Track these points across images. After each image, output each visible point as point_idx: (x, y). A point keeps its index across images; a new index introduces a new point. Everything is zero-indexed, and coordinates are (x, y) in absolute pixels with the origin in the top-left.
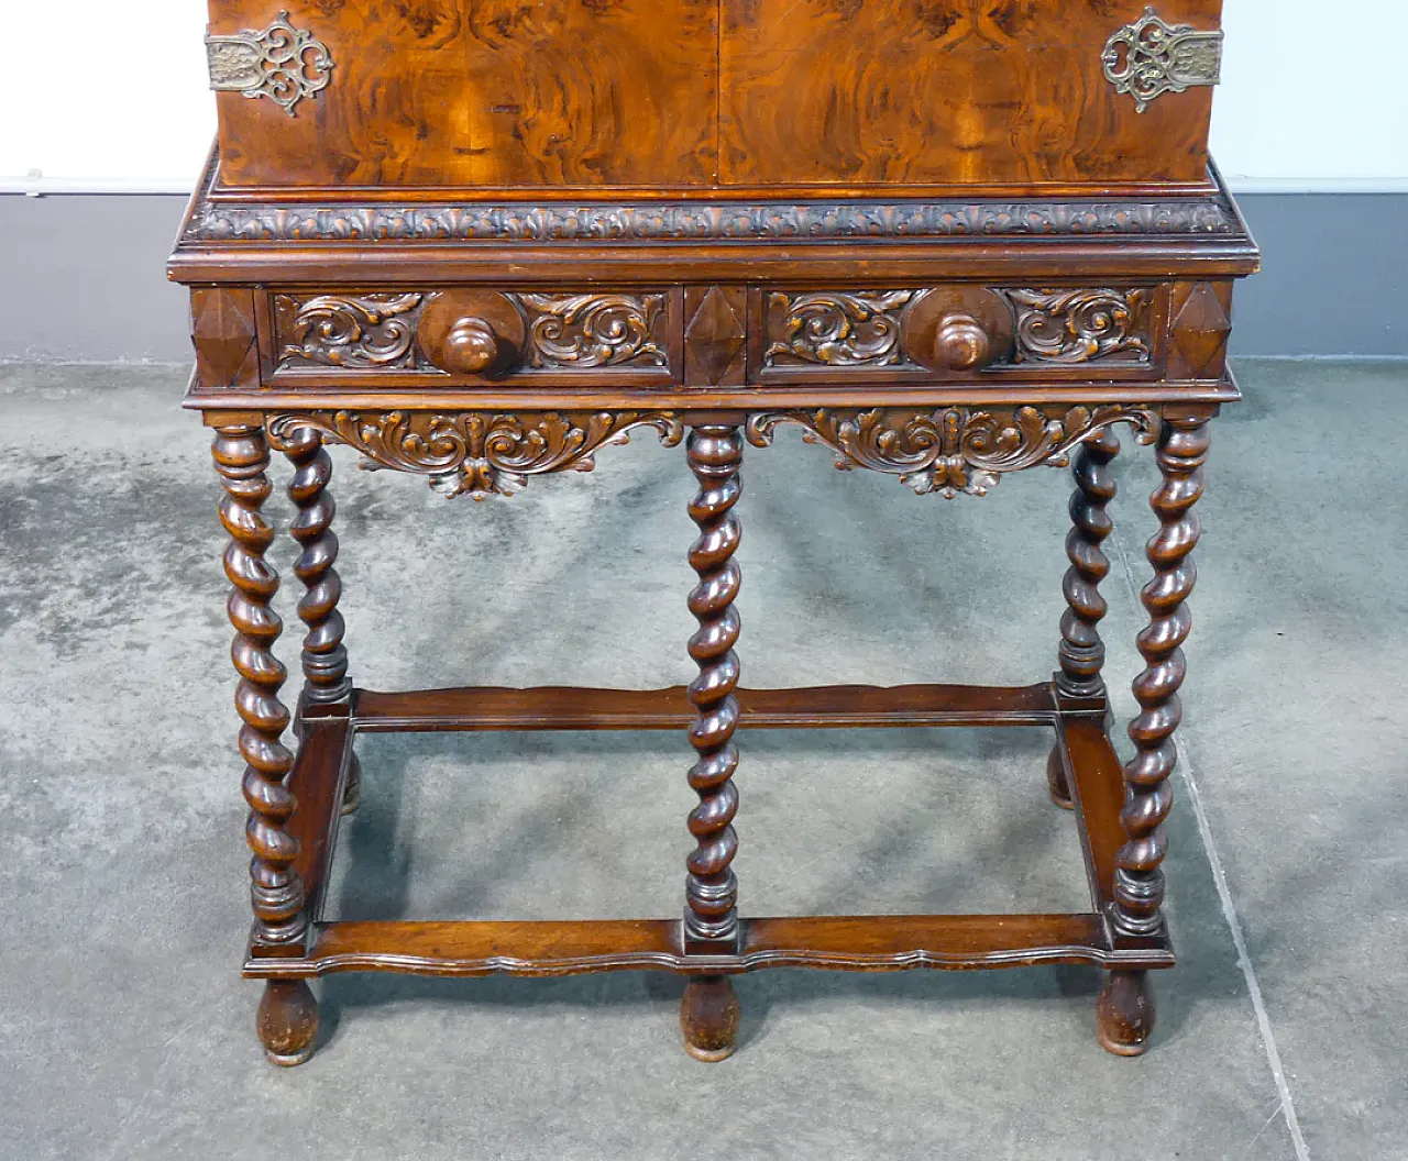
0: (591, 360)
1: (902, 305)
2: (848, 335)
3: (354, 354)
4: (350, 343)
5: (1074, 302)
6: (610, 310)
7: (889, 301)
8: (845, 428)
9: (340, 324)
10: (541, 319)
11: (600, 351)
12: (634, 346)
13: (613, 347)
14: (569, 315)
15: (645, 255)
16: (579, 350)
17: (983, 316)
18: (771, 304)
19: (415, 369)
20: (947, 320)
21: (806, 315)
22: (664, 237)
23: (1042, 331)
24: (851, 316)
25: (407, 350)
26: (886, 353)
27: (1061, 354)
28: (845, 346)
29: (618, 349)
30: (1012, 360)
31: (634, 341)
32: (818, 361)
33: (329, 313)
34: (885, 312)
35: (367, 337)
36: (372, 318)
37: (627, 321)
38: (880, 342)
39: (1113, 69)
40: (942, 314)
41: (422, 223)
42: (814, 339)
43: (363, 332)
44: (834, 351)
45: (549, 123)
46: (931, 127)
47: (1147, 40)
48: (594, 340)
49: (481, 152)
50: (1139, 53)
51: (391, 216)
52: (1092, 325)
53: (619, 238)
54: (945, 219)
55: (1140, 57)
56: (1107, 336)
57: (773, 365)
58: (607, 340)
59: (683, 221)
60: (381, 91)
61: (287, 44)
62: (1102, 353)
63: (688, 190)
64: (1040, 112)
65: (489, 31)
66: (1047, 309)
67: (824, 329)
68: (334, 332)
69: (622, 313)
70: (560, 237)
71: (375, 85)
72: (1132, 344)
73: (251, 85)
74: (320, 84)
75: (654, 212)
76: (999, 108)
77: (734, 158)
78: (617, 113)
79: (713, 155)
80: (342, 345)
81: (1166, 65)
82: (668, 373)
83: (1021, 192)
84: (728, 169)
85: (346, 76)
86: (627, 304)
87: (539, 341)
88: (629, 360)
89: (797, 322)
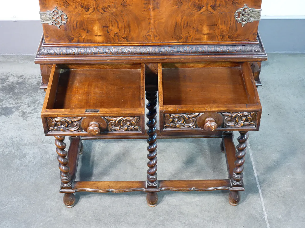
0: (123, 130)
1: (196, 116)
2: (184, 122)
3: (66, 129)
4: (65, 127)
5: (238, 115)
6: (127, 120)
7: (194, 115)
9: (62, 123)
10: (111, 121)
11: (125, 128)
12: (133, 127)
13: (128, 127)
14: (117, 121)
15: (136, 58)
16: (120, 128)
17: (216, 118)
18: (165, 116)
19: (81, 132)
20: (207, 119)
21: (174, 118)
22: (140, 54)
23: (231, 121)
24: (184, 118)
25: (79, 128)
26: (192, 126)
27: (235, 125)
28: (183, 124)
29: (129, 127)
30: (223, 127)
31: (133, 126)
33: (60, 121)
34: (193, 117)
35: (69, 126)
36: (70, 122)
37: (131, 122)
38: (191, 123)
39: (237, 17)
40: (206, 118)
41: (88, 51)
42: (176, 123)
43: (68, 125)
44: (180, 125)
45: (114, 30)
46: (197, 30)
47: (245, 11)
48: (123, 126)
49: (100, 36)
50: (243, 14)
51: (82, 49)
52: (242, 120)
53: (130, 54)
54: (200, 49)
55: (243, 15)
56: (245, 122)
57: (166, 129)
58: (126, 126)
59: (144, 50)
60: (78, 23)
61: (57, 13)
62: (244, 125)
63: (145, 44)
64: (221, 27)
65: (101, 11)
66: (231, 116)
67: (178, 121)
68: (61, 125)
69: (130, 120)
70: (118, 54)
71: (77, 22)
72: (252, 124)
73: (50, 22)
74: (65, 22)
75: (138, 48)
76: (212, 26)
77: (155, 36)
78: (129, 27)
79: (150, 36)
80: (63, 127)
81: (248, 16)
82: (141, 132)
83: (216, 43)
84: (153, 39)
85: (70, 20)
86: (131, 118)
87: (110, 126)
88: (132, 130)
89: (171, 120)
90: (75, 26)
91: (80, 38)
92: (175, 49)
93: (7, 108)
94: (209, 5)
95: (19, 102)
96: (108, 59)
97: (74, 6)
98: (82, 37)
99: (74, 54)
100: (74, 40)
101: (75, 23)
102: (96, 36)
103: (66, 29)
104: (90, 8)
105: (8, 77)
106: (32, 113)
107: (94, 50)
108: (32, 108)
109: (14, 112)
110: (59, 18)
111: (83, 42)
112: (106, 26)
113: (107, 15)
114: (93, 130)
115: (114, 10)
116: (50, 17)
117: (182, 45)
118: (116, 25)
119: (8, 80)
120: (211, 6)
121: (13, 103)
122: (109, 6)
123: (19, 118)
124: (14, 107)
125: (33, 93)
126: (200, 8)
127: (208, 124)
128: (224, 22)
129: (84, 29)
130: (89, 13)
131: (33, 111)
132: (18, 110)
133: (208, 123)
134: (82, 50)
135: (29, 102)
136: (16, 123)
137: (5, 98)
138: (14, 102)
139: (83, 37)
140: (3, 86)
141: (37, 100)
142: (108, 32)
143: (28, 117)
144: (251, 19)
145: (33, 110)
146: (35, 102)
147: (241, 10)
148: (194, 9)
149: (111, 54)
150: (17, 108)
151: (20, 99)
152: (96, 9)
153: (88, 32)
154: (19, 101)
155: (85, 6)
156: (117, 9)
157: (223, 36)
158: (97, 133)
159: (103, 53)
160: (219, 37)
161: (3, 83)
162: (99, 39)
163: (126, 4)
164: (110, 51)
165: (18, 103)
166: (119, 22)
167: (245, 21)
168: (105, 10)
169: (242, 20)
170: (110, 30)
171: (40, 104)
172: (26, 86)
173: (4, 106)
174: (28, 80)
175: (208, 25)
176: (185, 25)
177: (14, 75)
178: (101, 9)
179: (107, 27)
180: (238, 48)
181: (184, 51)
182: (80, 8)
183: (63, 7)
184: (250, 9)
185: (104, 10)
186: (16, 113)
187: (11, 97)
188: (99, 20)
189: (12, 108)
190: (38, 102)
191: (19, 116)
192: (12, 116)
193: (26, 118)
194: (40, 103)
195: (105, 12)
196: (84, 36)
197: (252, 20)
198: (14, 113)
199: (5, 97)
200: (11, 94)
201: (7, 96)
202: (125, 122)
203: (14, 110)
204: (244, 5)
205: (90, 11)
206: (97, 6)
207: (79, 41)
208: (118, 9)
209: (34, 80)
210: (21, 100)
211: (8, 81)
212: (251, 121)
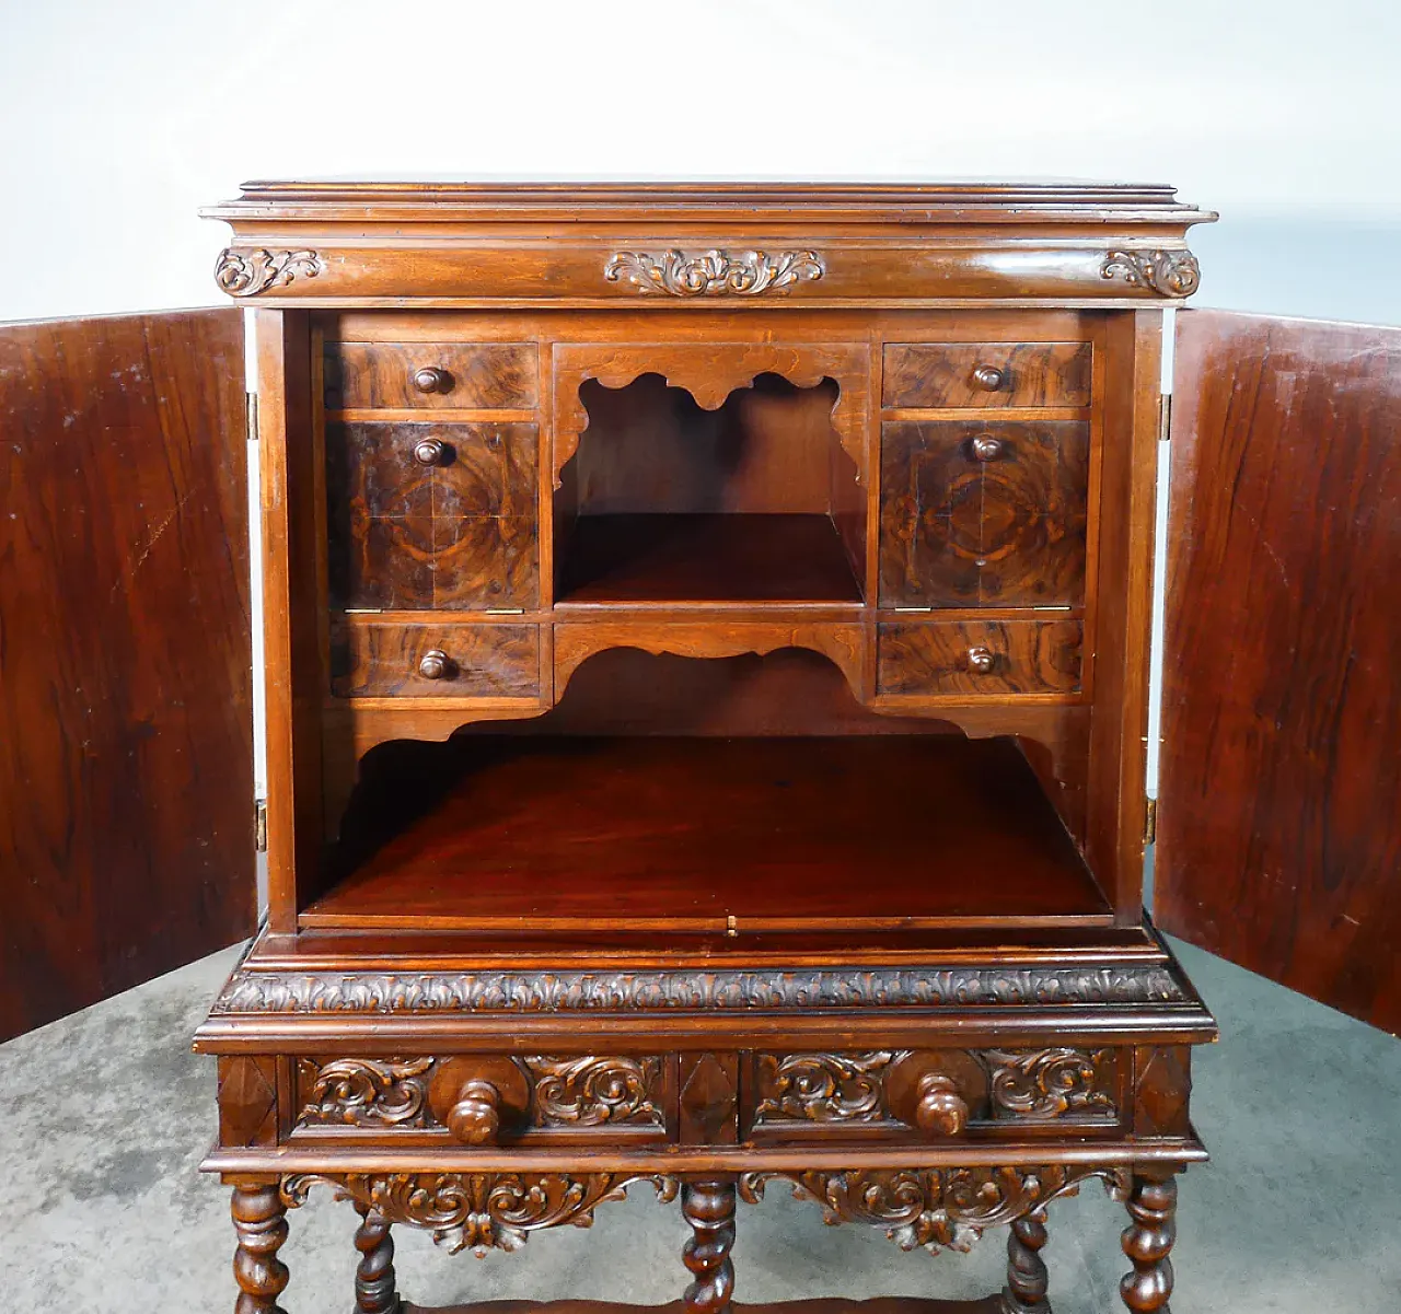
0: (591, 1119)
1: (883, 1065)
2: (834, 1092)
3: (369, 1113)
4: (365, 1103)
5: (1044, 1060)
6: (610, 1072)
7: (873, 1061)
8: (833, 1183)
9: (355, 1084)
10: (548, 1079)
11: (599, 1110)
12: (632, 1104)
13: (611, 1107)
14: (570, 1077)
16: (580, 1110)
17: (959, 1077)
18: (761, 1064)
19: (425, 1128)
20: (926, 1080)
21: (793, 1075)
23: (1018, 1089)
24: (836, 1074)
25: (419, 1110)
26: (869, 1111)
27: (1034, 1108)
28: (830, 1102)
29: (618, 1107)
30: (989, 1115)
31: (632, 1100)
32: (806, 1118)
33: (347, 1076)
34: (868, 1071)
35: (381, 1098)
36: (386, 1081)
37: (625, 1082)
38: (864, 1100)
40: (922, 1075)
41: (437, 991)
42: (803, 1096)
43: (378, 1094)
44: (820, 1108)
48: (594, 1100)
51: (410, 983)
52: (1061, 1083)
56: (1073, 1093)
57: (763, 1122)
58: (606, 1100)
62: (1071, 1109)
63: (683, 958)
66: (1018, 1069)
67: (811, 1087)
68: (350, 1093)
69: (621, 1075)
72: (1099, 1101)
80: (358, 1105)
82: (664, 1131)
86: (627, 1065)
87: (542, 1102)
88: (627, 1118)
89: (785, 1082)
109: (162, 1178)
114: (471, 1119)
127: (931, 1103)
132: (179, 1164)
133: (929, 1099)
137: (145, 1106)
149: (536, 1008)
158: (486, 1130)
159: (500, 1005)
161: (158, 1037)
164: (530, 994)
165: (186, 1132)
173: (129, 1147)
181: (853, 995)
186: (168, 1181)
189: (155, 1156)
191: (175, 1199)
199: (147, 1101)
200: (174, 1085)
201: (156, 1097)
203: (162, 1166)
210: (202, 1114)
211: (181, 1028)
212: (1094, 1090)
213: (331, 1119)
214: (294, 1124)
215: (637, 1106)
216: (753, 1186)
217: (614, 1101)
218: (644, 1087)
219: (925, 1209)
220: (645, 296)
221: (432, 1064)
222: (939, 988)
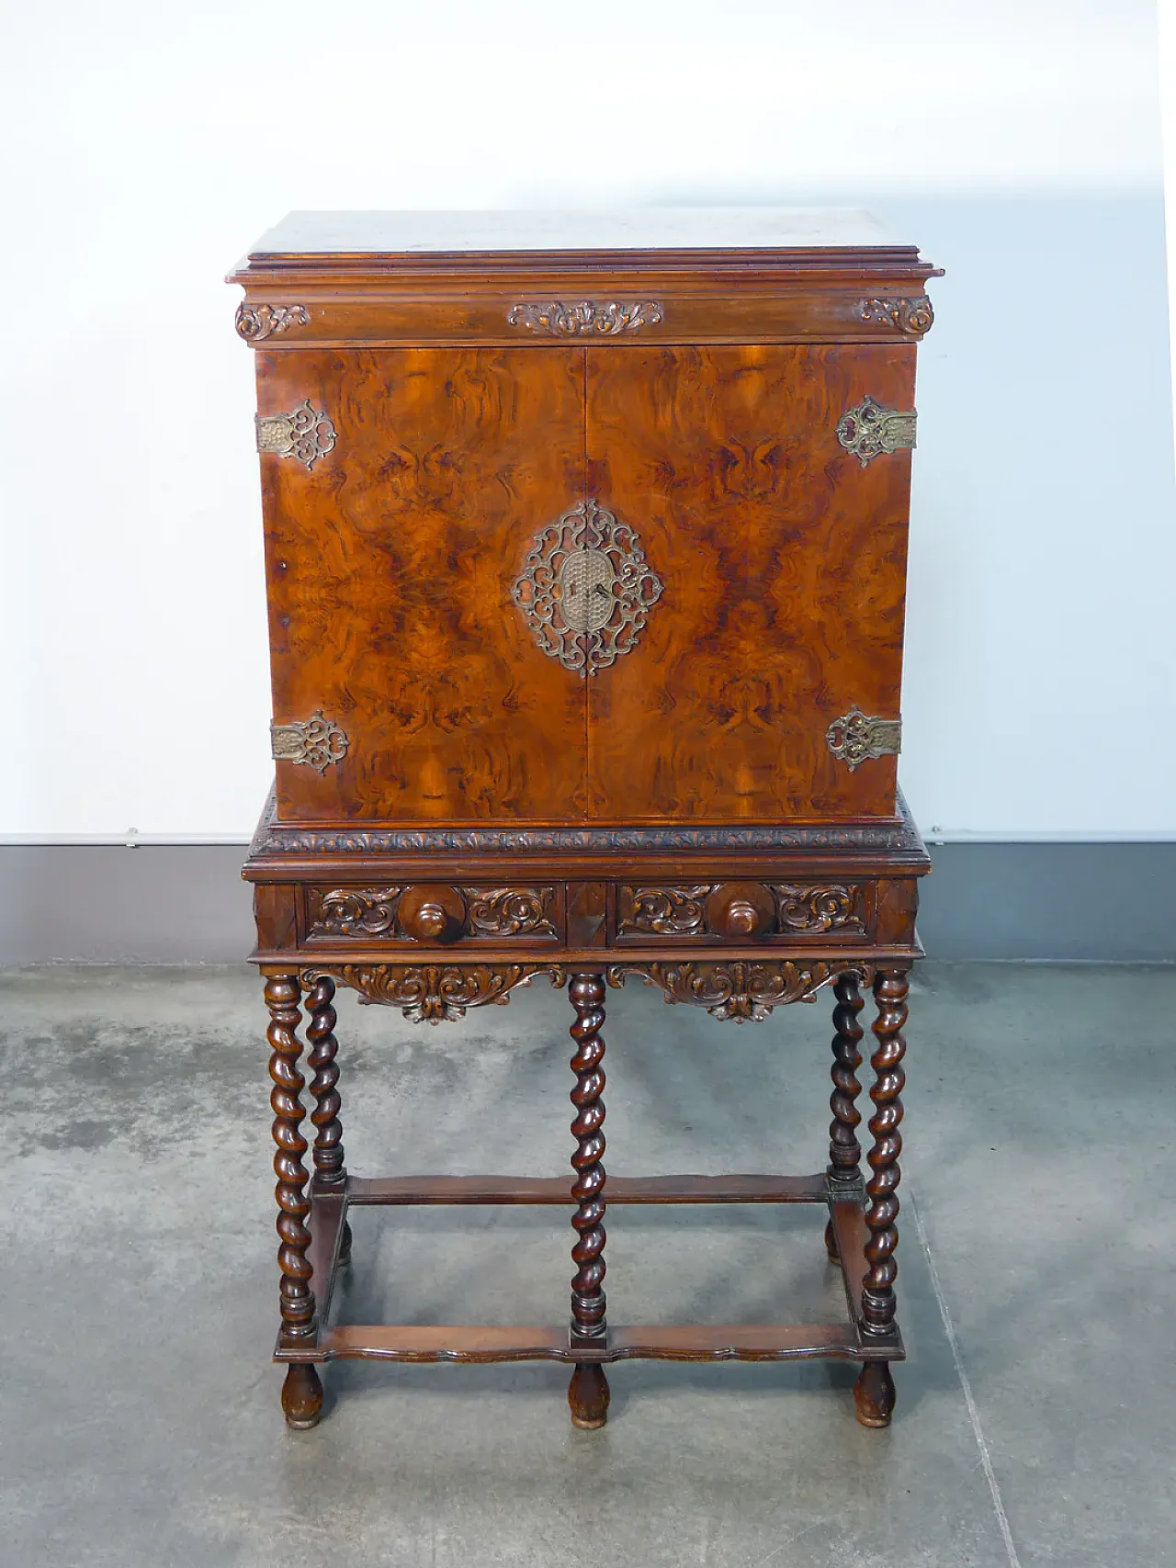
0: (507, 931)
1: (705, 895)
2: (671, 914)
3: (357, 927)
4: (355, 920)
5: (815, 893)
6: (520, 898)
7: (697, 892)
8: (671, 974)
9: (348, 908)
10: (478, 903)
11: (513, 924)
12: (534, 921)
13: (521, 922)
14: (493, 901)
15: (542, 862)
16: (499, 924)
17: (756, 901)
18: (621, 894)
19: (395, 937)
20: (733, 905)
21: (644, 902)
22: (553, 851)
23: (794, 913)
24: (673, 902)
25: (391, 925)
26: (695, 927)
27: (808, 927)
28: (669, 921)
29: (526, 922)
31: (534, 918)
32: (653, 931)
33: (342, 901)
34: (694, 899)
35: (365, 917)
36: (369, 904)
37: (530, 905)
38: (692, 919)
39: (833, 744)
40: (730, 902)
41: (402, 842)
42: (650, 916)
43: (363, 913)
44: (662, 925)
45: (481, 779)
46: (721, 781)
47: (854, 725)
48: (509, 917)
49: (439, 797)
50: (849, 734)
51: (383, 838)
52: (827, 908)
53: (525, 851)
54: (731, 839)
55: (850, 737)
56: (837, 915)
57: (623, 934)
58: (518, 918)
59: (565, 839)
60: (378, 759)
61: (320, 730)
62: (834, 926)
63: (568, 822)
64: (788, 771)
65: (445, 722)
66: (797, 898)
67: (656, 911)
68: (345, 913)
69: (527, 900)
70: (486, 851)
71: (374, 756)
72: (854, 922)
73: (298, 756)
74: (340, 756)
75: (548, 835)
76: (764, 768)
77: (598, 801)
78: (524, 772)
79: (584, 799)
80: (350, 921)
81: (866, 741)
82: (556, 939)
83: (777, 822)
84: (593, 807)
85: (356, 750)
86: (531, 893)
87: (475, 919)
88: (531, 931)
89: (638, 906)
90: (368, 766)
91: (381, 803)
92: (659, 838)
93: (89, 1125)
94: (752, 709)
95: (131, 1108)
96: (459, 866)
97: (369, 710)
98: (384, 801)
99: (359, 852)
100: (361, 812)
101: (369, 757)
102: (426, 797)
103: (340, 777)
104: (416, 715)
105: (97, 1031)
106: (176, 1141)
107: (419, 839)
108: (176, 1125)
110: (325, 744)
111: (386, 818)
112: (458, 769)
113: (460, 733)
115: (482, 720)
116: (300, 740)
117: (677, 826)
118: (487, 766)
119: (94, 1042)
120: (755, 711)
121: (112, 1110)
122: (468, 709)
123: (133, 1155)
124: (114, 1121)
125: (178, 1080)
126: (726, 715)
128: (798, 757)
129: (392, 778)
130: (410, 728)
131: (177, 1136)
134: (385, 840)
135: (166, 1108)
136: (120, 1171)
138: (115, 1106)
139: (389, 803)
140: (78, 1060)
141: (193, 1102)
142: (462, 787)
143: (162, 1153)
144: (876, 749)
145: (176, 1131)
146: (186, 1108)
147: (844, 722)
148: (711, 718)
149: (470, 851)
150: (125, 1127)
151: (135, 1096)
152: (431, 718)
153: (403, 787)
154: (133, 1105)
155: (401, 710)
156: (490, 716)
157: (797, 803)
159: (444, 850)
160: (785, 803)
162: (434, 808)
163: (517, 703)
164: (464, 844)
166: (494, 755)
167: (859, 754)
168: (457, 720)
169: (850, 753)
170: (467, 780)
171: (203, 1113)
172: (157, 1059)
174: (163, 1040)
175: (752, 768)
176: (686, 764)
177: (114, 1024)
178: (446, 717)
179: (460, 770)
180: (844, 837)
181: (684, 845)
182: (385, 714)
183: (339, 711)
184: (869, 719)
185: (453, 722)
187: (104, 1092)
188: (437, 749)
190: (195, 1107)
192: (107, 1150)
193: (155, 1155)
194: (202, 1109)
195: (456, 725)
196: (392, 797)
197: (877, 751)
198: (115, 1140)
202: (513, 906)
204: (852, 710)
205: (414, 723)
206: (436, 710)
207: (375, 815)
208: (494, 717)
209: (182, 1041)
212: (852, 913)
213: (331, 932)
214: (308, 934)
215: (538, 922)
216: (617, 976)
217: (522, 918)
218: (543, 908)
219: (733, 993)
220: (536, 337)
221: (399, 893)
222: (743, 840)
